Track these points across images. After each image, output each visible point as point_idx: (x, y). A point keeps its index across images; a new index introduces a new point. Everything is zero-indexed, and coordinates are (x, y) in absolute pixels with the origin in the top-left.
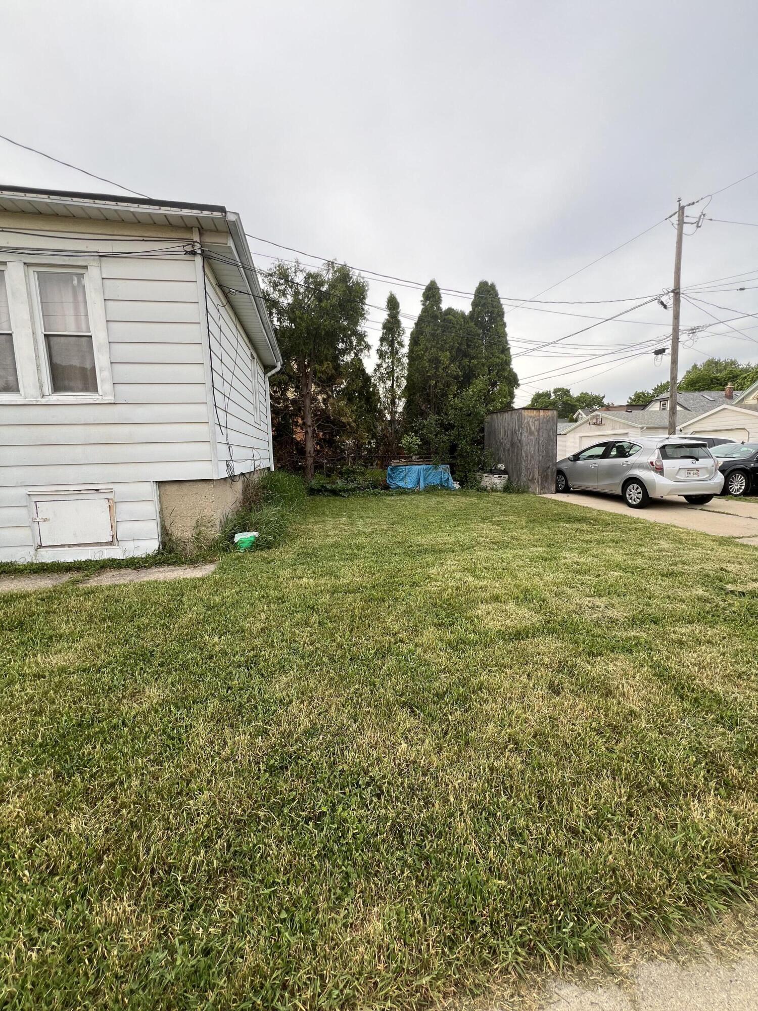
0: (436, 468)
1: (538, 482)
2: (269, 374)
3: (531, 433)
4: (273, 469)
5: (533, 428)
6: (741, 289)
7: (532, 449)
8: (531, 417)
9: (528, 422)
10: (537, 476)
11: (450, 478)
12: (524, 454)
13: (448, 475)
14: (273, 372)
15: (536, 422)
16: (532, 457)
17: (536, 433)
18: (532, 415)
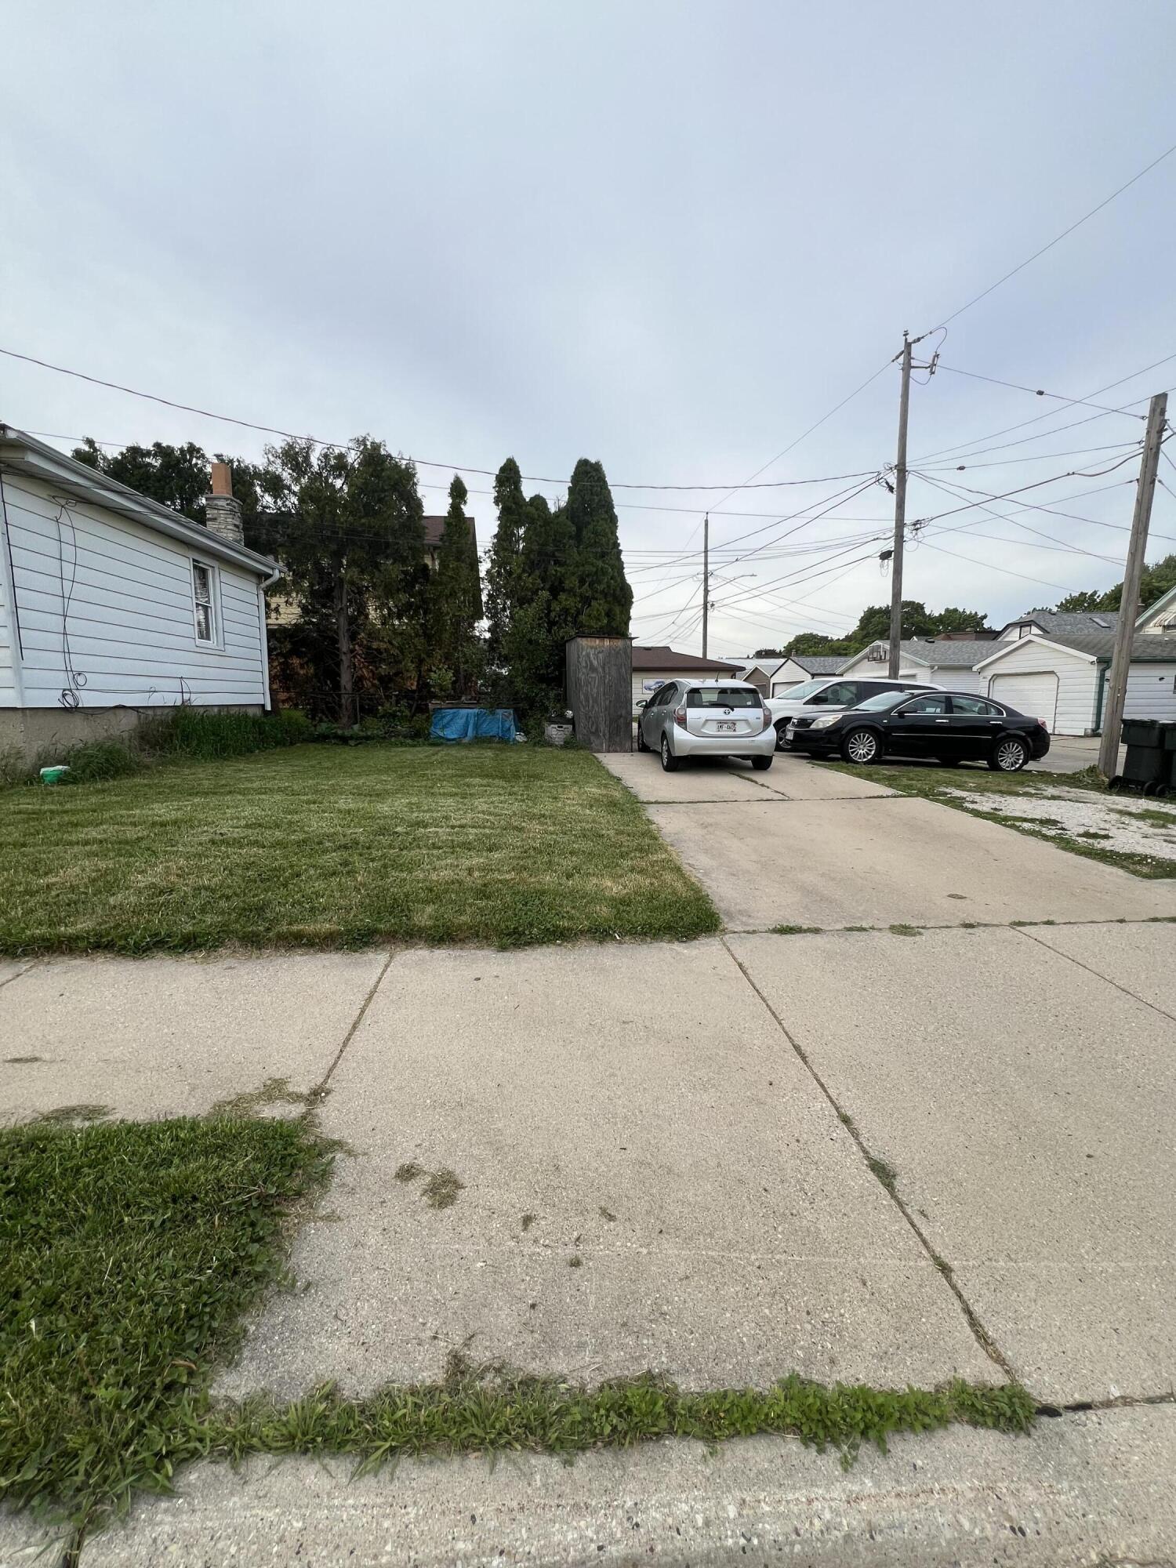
0: (493, 713)
1: (604, 735)
2: (263, 585)
3: (593, 669)
4: (269, 708)
5: (595, 663)
6: (962, 468)
7: (595, 690)
8: (592, 648)
9: (588, 655)
10: (602, 727)
11: (513, 727)
12: (582, 697)
13: (510, 723)
14: (268, 582)
15: (600, 655)
16: (595, 701)
17: (600, 670)
18: (593, 644)
